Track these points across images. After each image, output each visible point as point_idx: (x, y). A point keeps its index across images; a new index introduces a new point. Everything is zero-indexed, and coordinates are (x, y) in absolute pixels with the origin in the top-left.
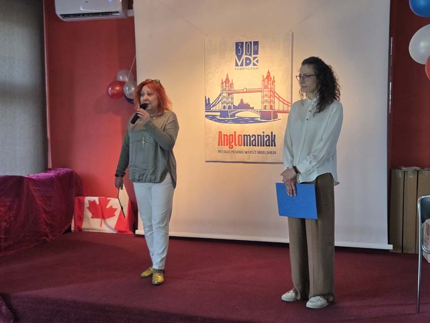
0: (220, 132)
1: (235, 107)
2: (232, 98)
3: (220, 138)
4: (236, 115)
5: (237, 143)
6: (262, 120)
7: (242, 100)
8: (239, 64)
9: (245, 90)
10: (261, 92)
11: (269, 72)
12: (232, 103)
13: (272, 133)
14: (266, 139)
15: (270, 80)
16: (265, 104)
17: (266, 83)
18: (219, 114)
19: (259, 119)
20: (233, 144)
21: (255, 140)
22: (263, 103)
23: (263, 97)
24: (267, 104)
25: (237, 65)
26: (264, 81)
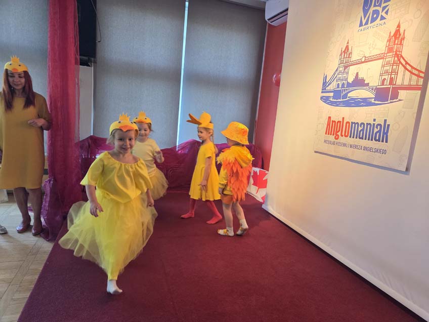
0: (330, 118)
1: (349, 85)
2: (348, 73)
3: (328, 124)
4: (349, 95)
5: (343, 134)
6: (376, 102)
7: (357, 73)
8: (364, 22)
9: (363, 60)
10: (383, 58)
11: (399, 26)
12: (346, 80)
13: (385, 121)
14: (376, 130)
15: (399, 37)
16: (383, 77)
17: (392, 44)
18: (332, 94)
19: (373, 101)
20: (339, 134)
21: (363, 130)
22: (381, 75)
23: (383, 66)
24: (386, 77)
25: (361, 25)
26: (389, 41)
